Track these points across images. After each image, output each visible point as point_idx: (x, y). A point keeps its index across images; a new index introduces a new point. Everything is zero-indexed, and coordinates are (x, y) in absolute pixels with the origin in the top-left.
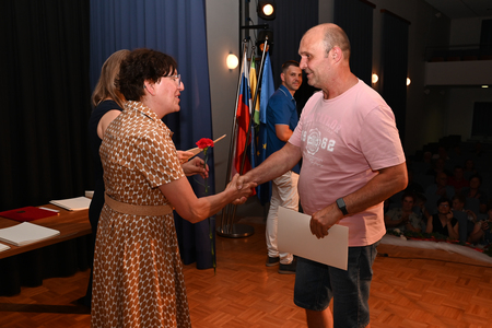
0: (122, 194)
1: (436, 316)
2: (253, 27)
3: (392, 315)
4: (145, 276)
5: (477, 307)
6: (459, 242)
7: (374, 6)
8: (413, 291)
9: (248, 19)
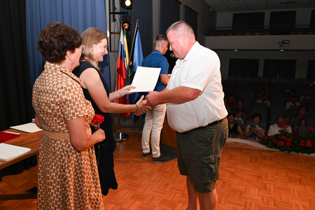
0: (56, 128)
1: (248, 181)
2: (118, 13)
3: (224, 183)
4: (78, 177)
5: (266, 174)
6: (245, 137)
7: (181, 3)
8: (229, 167)
9: (114, 8)
